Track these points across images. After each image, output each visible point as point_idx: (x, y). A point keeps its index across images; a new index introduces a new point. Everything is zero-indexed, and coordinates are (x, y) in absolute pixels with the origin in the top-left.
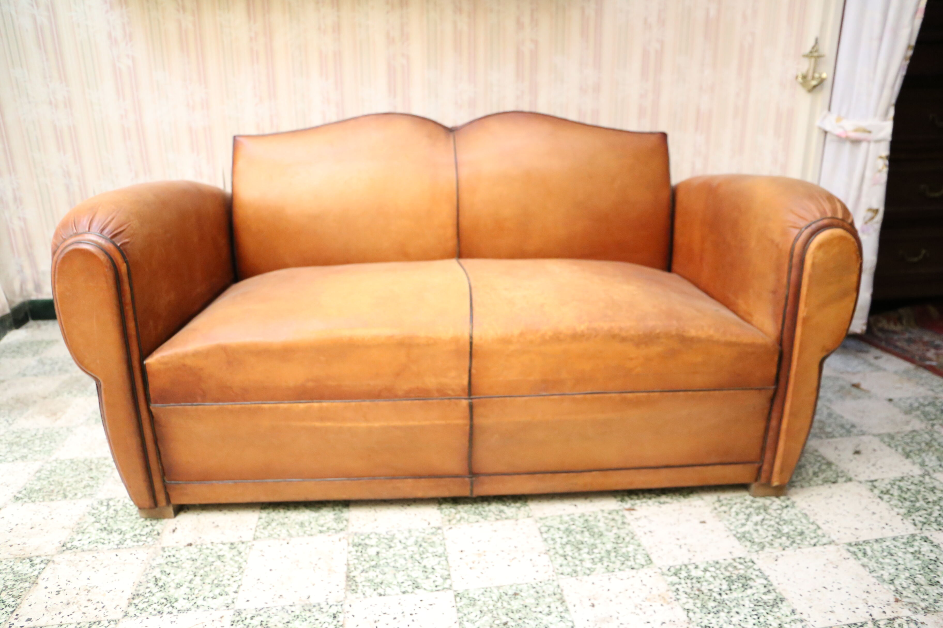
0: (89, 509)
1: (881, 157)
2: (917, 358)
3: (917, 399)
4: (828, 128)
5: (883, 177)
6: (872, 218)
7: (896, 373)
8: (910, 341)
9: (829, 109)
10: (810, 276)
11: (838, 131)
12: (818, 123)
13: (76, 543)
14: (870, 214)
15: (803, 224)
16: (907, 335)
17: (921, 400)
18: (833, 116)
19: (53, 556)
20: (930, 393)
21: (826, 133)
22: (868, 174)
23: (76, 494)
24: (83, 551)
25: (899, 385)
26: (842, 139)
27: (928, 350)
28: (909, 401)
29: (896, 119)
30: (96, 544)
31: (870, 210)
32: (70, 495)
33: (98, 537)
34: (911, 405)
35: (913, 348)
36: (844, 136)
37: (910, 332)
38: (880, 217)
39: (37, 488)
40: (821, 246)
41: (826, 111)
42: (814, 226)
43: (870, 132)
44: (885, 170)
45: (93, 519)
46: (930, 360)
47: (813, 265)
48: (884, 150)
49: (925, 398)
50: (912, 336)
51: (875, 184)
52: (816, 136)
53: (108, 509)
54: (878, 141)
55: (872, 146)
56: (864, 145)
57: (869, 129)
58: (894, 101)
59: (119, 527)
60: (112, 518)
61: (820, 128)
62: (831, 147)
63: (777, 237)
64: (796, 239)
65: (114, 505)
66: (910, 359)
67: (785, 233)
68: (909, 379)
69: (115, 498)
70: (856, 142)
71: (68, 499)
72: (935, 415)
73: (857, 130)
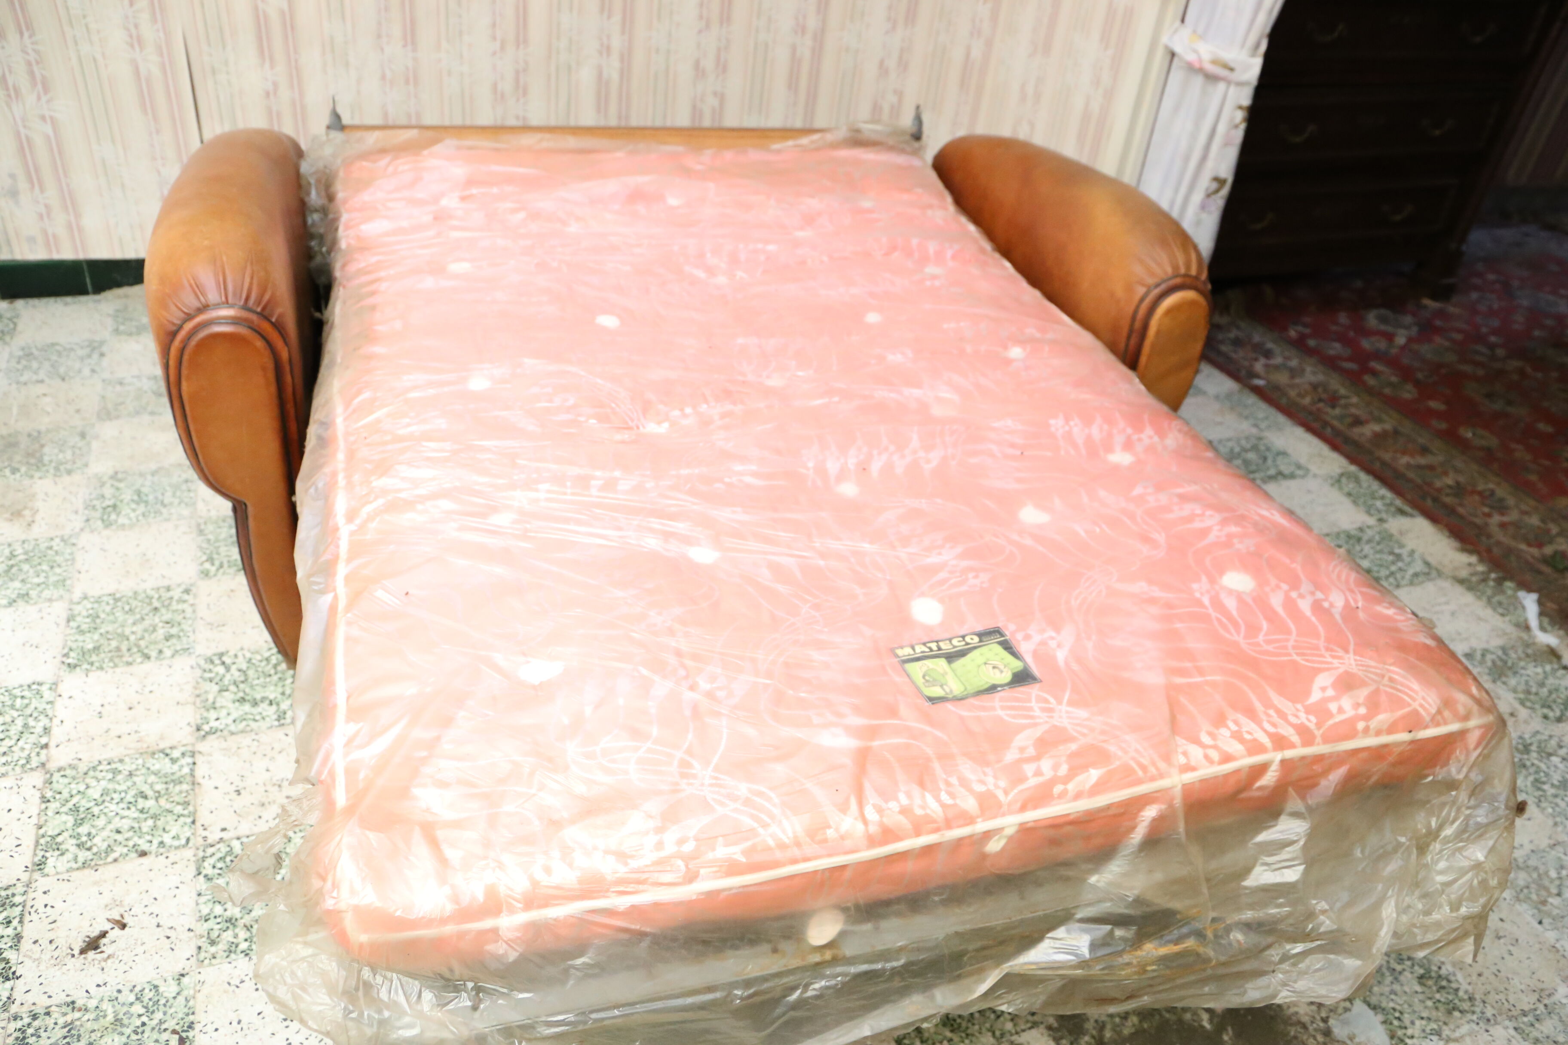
0: (198, 672)
1: (1240, 108)
2: (1243, 373)
3: (1238, 440)
4: (1178, 49)
5: (1239, 135)
6: (1217, 191)
7: (1217, 397)
8: (1237, 343)
9: (1183, 21)
10: (1153, 345)
11: (1191, 57)
12: (1165, 39)
13: (214, 724)
14: (1215, 185)
15: (1151, 281)
16: (1233, 334)
17: (1243, 442)
18: (1185, 32)
19: (193, 745)
20: (1254, 431)
21: (1173, 55)
22: (1221, 129)
23: (160, 652)
24: (232, 733)
25: (1219, 419)
26: (1193, 69)
27: (1256, 359)
28: (1230, 444)
29: (1269, 58)
30: (244, 723)
31: (1216, 179)
32: (154, 654)
33: (241, 713)
34: (1232, 450)
35: (1239, 355)
36: (1197, 65)
37: (1238, 328)
38: (1225, 191)
39: (90, 646)
40: (1169, 311)
41: (1178, 22)
42: (1163, 287)
43: (1232, 69)
44: (1243, 126)
45: (216, 688)
46: (1258, 376)
47: (1158, 332)
48: (1246, 99)
49: (1247, 438)
50: (1240, 334)
51: (1226, 144)
52: (1160, 56)
53: (228, 669)
54: (1240, 84)
55: (1232, 89)
56: (1222, 86)
57: (1232, 65)
58: (1268, 30)
59: (263, 695)
60: (243, 682)
61: (1166, 47)
62: (1177, 76)
63: (1120, 292)
64: (1142, 300)
65: (234, 663)
66: (1233, 374)
67: (1129, 289)
68: (1232, 409)
69: (228, 652)
70: (1211, 78)
71: (153, 659)
72: (1257, 465)
73: (1215, 62)
